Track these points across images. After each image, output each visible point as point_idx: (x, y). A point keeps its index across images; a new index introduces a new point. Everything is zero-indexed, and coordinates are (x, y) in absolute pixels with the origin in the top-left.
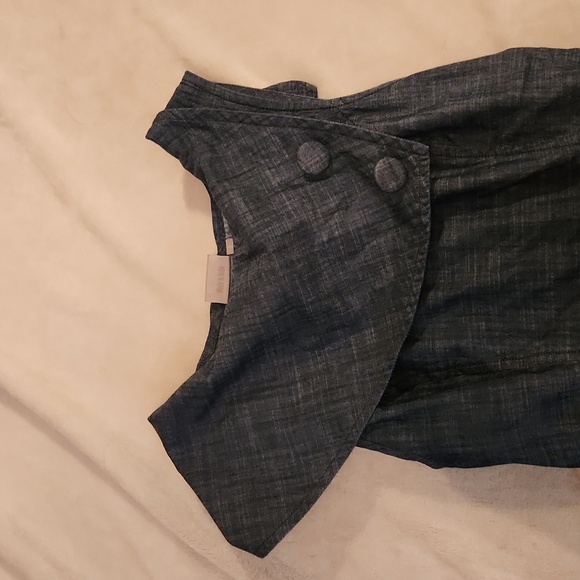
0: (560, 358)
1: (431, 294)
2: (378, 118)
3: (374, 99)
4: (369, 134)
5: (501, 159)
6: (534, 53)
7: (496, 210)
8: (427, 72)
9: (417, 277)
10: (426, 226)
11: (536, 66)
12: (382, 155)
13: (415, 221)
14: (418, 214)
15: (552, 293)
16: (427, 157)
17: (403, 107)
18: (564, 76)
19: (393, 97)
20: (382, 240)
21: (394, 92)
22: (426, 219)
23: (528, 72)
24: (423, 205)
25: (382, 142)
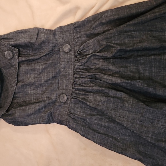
0: (44, 99)
1: (18, 84)
2: (7, 41)
3: (6, 36)
4: (5, 45)
5: (34, 54)
6: (40, 29)
7: (32, 65)
8: (18, 31)
9: (15, 79)
10: (17, 68)
11: (40, 32)
12: (8, 50)
13: (14, 66)
14: (15, 65)
15: (44, 85)
16: (18, 52)
17: (12, 39)
18: (45, 35)
19: (10, 36)
20: (7, 70)
21: (11, 35)
22: (17, 66)
23: (38, 34)
24: (16, 63)
25: (8, 47)
